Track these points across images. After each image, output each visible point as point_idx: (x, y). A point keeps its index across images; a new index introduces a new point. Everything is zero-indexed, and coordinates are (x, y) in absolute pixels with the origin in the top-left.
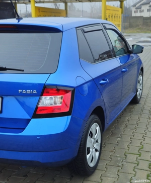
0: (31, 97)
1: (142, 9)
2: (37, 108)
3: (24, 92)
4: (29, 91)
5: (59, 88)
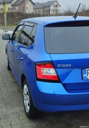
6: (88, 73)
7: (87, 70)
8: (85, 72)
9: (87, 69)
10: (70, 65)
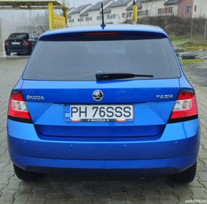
0: (166, 102)
1: (89, 16)
2: (172, 112)
3: (162, 97)
4: (166, 96)
5: (184, 91)
6: (72, 112)
7: (72, 108)
8: (68, 109)
9: (71, 106)
10: (42, 98)
